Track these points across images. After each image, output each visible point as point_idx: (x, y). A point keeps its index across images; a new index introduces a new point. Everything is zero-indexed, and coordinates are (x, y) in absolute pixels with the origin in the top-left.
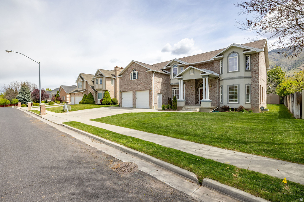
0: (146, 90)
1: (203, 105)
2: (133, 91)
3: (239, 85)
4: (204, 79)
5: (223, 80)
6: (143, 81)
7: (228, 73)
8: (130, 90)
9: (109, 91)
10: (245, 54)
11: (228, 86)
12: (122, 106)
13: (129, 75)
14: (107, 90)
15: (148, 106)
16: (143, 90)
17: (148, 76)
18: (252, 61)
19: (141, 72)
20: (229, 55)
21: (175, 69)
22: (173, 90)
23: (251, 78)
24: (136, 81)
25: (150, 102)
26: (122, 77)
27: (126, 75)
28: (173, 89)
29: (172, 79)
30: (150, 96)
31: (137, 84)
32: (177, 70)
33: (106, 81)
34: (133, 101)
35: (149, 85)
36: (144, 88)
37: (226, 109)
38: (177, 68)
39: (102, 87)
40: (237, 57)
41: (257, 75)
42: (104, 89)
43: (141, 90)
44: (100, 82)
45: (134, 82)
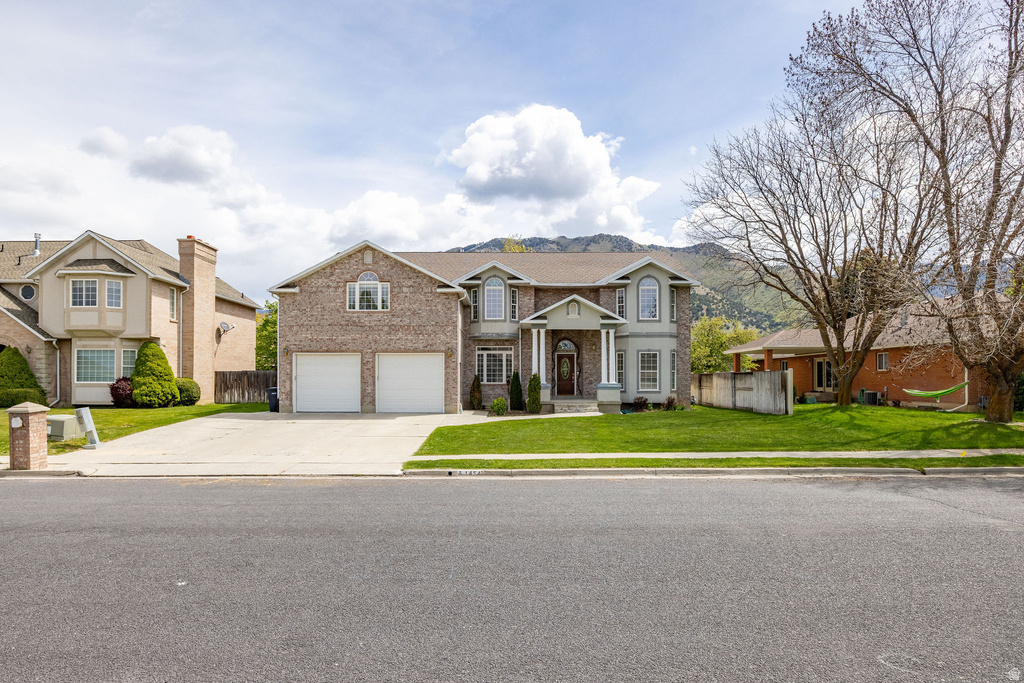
0: (429, 349)
1: (603, 396)
2: (361, 352)
3: (660, 351)
4: (603, 332)
5: (627, 336)
6: (416, 322)
7: (639, 321)
8: (344, 348)
9: (162, 342)
10: (671, 286)
11: (638, 351)
12: (294, 411)
13: (341, 290)
14: (155, 340)
15: (440, 404)
16: (415, 350)
17: (439, 307)
18: (679, 302)
19: (405, 289)
20: (640, 280)
21: (494, 291)
22: (478, 352)
23: (677, 337)
24: (375, 317)
25: (447, 390)
26: (294, 294)
27: (324, 290)
28: (481, 352)
29: (484, 321)
30: (446, 374)
31: (386, 328)
32: (500, 296)
33: (153, 297)
34: (363, 391)
35: (443, 337)
36: (421, 346)
37: (640, 405)
38: (500, 291)
39: (120, 324)
40: (657, 288)
41: (687, 332)
42: (130, 333)
43: (407, 351)
44: (110, 297)
45: (366, 320)
